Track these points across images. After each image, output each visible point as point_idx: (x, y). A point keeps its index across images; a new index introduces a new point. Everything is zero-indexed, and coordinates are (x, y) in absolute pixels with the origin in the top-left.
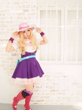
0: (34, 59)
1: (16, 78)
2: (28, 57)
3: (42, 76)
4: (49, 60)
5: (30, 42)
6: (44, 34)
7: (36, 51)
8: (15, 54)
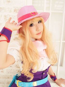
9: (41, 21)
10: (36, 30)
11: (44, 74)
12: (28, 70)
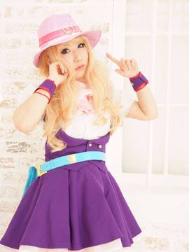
0: (99, 165)
1: (21, 247)
2: (73, 159)
3: (132, 242)
4: (161, 172)
5: (88, 97)
6: (146, 82)
7: (109, 133)
8: (23, 144)
9: (83, 45)
10: (74, 61)
11: (90, 145)
12: (55, 130)
